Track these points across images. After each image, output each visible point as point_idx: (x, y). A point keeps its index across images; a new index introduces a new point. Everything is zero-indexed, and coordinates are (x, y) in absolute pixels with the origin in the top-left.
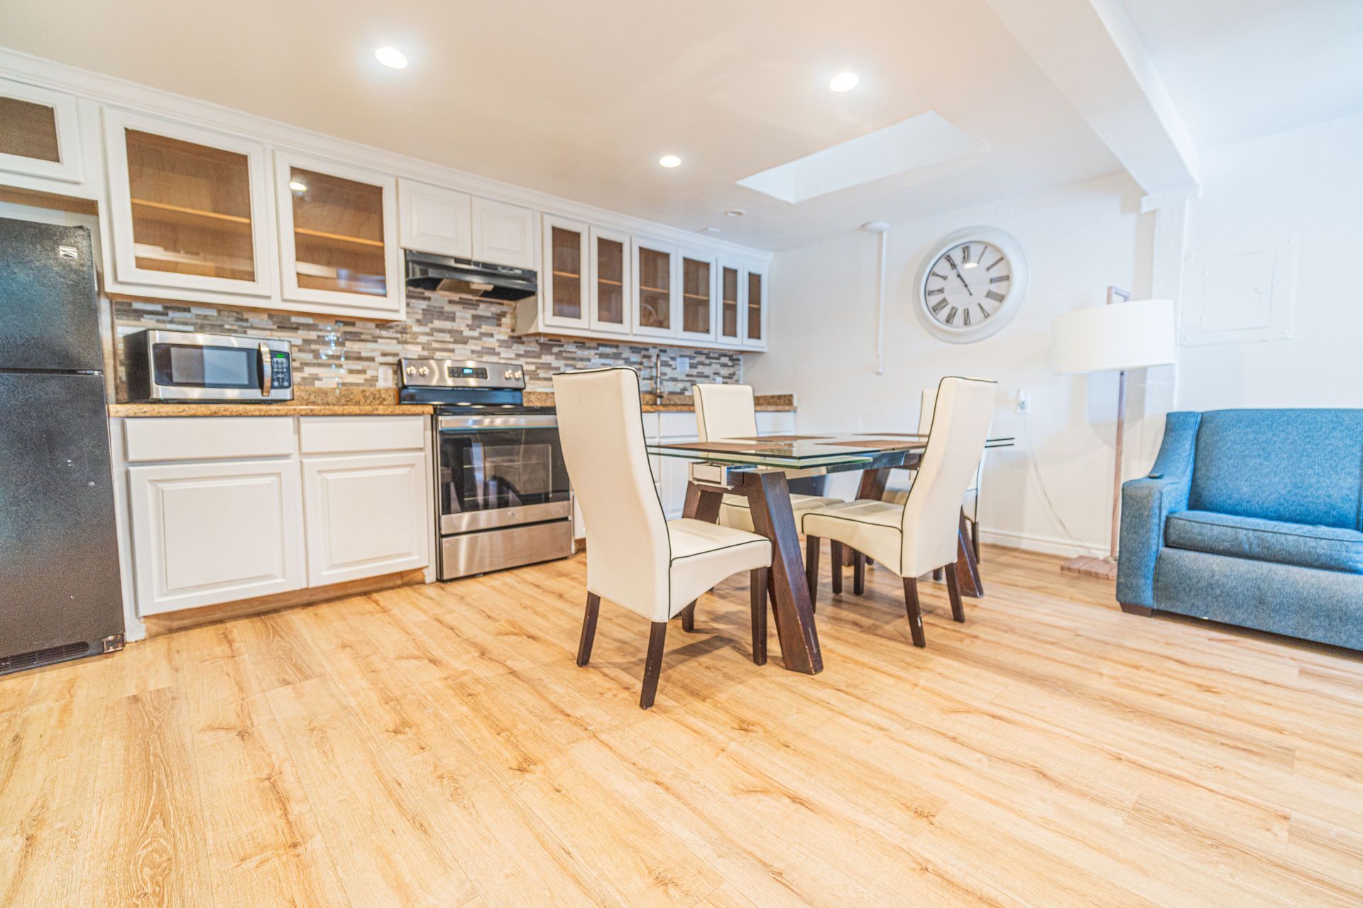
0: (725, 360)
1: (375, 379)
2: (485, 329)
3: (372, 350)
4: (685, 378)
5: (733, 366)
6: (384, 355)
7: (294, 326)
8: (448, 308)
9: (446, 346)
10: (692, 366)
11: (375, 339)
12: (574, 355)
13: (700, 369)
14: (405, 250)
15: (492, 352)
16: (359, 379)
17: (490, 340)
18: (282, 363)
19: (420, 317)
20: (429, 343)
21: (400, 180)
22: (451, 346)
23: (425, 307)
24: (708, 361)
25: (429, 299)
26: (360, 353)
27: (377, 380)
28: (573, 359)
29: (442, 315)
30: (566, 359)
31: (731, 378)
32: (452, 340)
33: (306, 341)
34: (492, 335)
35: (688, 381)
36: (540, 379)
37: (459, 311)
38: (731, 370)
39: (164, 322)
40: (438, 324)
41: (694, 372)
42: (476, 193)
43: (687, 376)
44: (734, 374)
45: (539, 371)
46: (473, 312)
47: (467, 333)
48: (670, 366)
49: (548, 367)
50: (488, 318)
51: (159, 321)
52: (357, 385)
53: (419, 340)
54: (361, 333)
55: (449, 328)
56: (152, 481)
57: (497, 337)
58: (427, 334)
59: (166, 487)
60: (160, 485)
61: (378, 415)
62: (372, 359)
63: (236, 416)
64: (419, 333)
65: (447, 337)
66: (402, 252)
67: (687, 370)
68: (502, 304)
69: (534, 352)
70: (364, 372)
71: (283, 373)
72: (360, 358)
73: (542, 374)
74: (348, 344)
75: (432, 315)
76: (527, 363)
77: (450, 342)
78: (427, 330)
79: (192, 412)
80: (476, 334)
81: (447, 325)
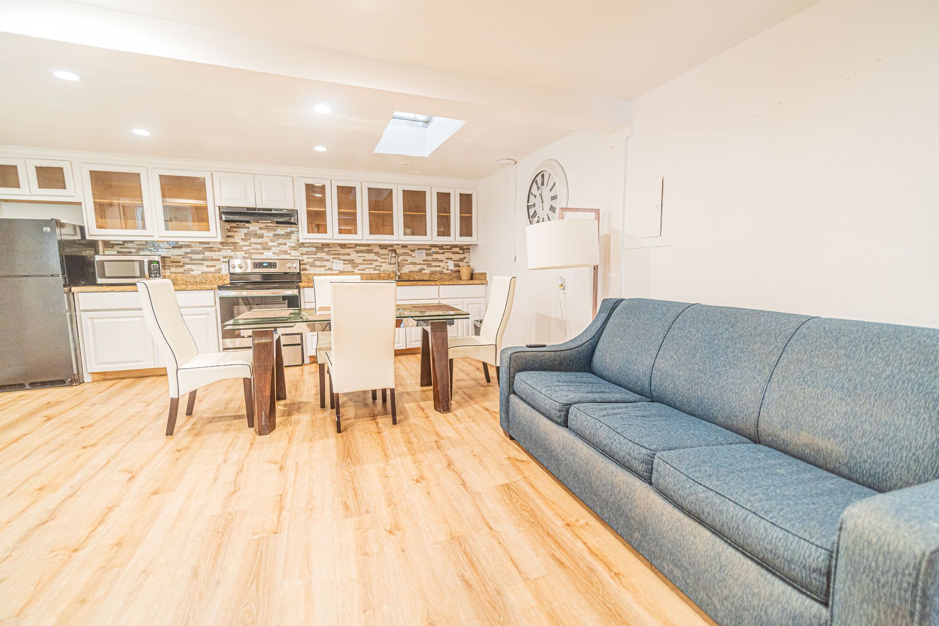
0: (457, 250)
1: (220, 270)
2: (281, 241)
3: (219, 255)
4: (422, 262)
5: (463, 253)
6: (225, 257)
7: (180, 246)
8: (259, 232)
9: (259, 251)
10: (427, 255)
11: (220, 250)
12: (339, 252)
13: (435, 256)
14: (219, 207)
15: (286, 253)
16: (212, 270)
17: (285, 246)
18: (156, 266)
19: (244, 237)
20: (249, 250)
21: (214, 173)
22: (261, 251)
23: (246, 232)
24: (441, 251)
25: (248, 228)
26: (212, 257)
27: (221, 270)
28: (339, 254)
29: (256, 235)
30: (333, 254)
31: (463, 261)
32: (262, 248)
33: (186, 253)
34: (285, 244)
35: (425, 264)
36: (316, 266)
37: (264, 232)
38: (462, 256)
39: (123, 248)
40: (253, 240)
41: (430, 258)
42: (257, 173)
43: (424, 261)
44: (464, 258)
45: (315, 262)
46: (274, 233)
47: (270, 244)
48: (411, 255)
49: (322, 259)
50: (283, 235)
51: (121, 248)
52: (211, 273)
53: (243, 249)
54: (213, 247)
55: (260, 242)
56: (90, 318)
57: (288, 245)
58: (248, 246)
59: (95, 321)
60: (93, 320)
61: (188, 290)
62: (219, 260)
63: (122, 291)
64: (244, 246)
65: (259, 246)
66: (217, 209)
67: (425, 257)
68: (292, 227)
69: (312, 251)
70: (214, 266)
71: (157, 270)
72: (213, 260)
73: (318, 263)
74: (206, 253)
75: (250, 236)
76: (307, 258)
77: (260, 249)
78: (247, 243)
79: (103, 290)
80: (276, 244)
81: (260, 240)
